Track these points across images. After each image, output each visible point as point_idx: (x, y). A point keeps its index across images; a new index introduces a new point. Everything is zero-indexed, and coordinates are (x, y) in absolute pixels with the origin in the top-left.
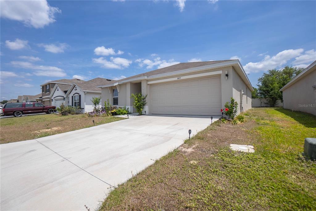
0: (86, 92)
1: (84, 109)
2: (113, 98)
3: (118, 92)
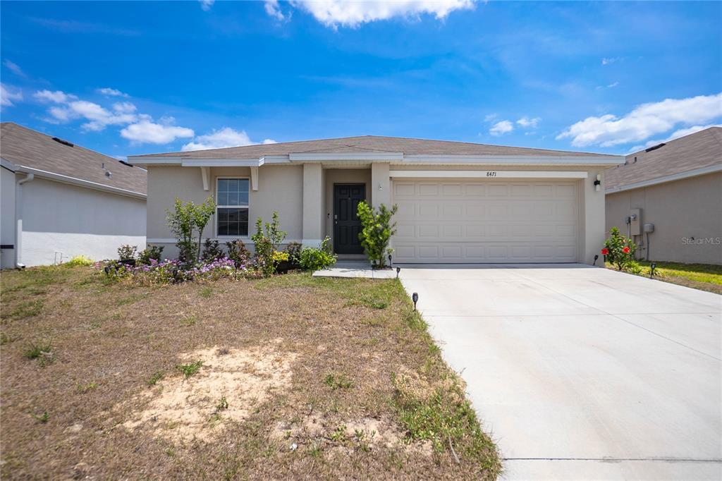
0: (31, 176)
1: (11, 247)
2: (218, 209)
3: (254, 188)
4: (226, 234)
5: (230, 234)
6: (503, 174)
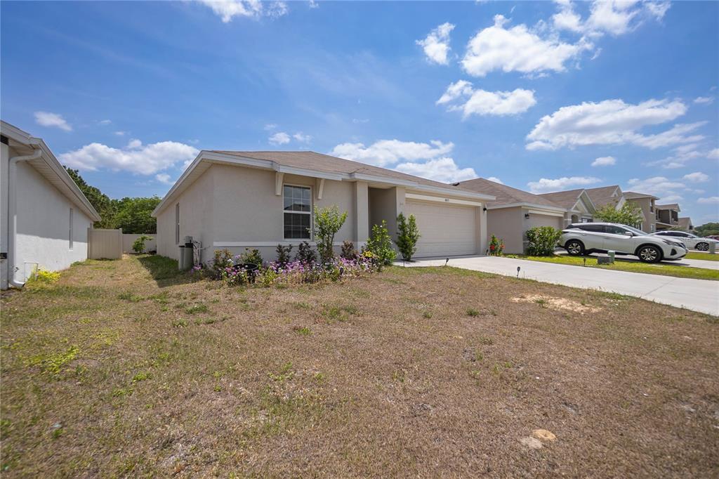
2: (285, 213)
3: (320, 197)
4: (290, 237)
5: (294, 238)
6: (451, 201)
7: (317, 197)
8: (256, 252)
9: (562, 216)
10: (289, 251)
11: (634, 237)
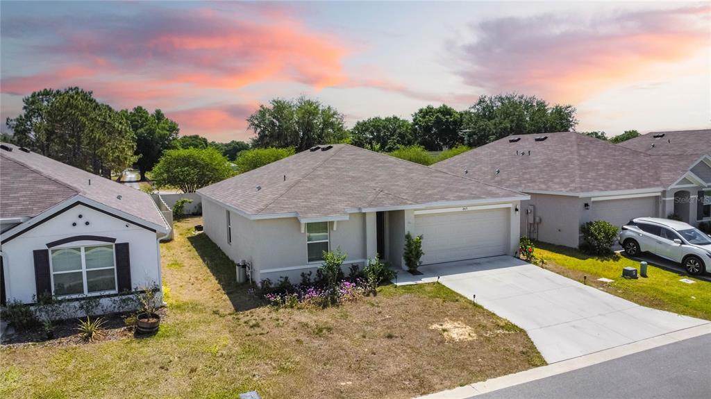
1: (159, 290)
2: (308, 243)
3: (335, 229)
4: (312, 261)
6: (469, 209)
7: (332, 229)
8: (286, 278)
9: (660, 194)
10: (309, 275)
11: (683, 246)
